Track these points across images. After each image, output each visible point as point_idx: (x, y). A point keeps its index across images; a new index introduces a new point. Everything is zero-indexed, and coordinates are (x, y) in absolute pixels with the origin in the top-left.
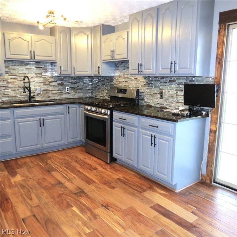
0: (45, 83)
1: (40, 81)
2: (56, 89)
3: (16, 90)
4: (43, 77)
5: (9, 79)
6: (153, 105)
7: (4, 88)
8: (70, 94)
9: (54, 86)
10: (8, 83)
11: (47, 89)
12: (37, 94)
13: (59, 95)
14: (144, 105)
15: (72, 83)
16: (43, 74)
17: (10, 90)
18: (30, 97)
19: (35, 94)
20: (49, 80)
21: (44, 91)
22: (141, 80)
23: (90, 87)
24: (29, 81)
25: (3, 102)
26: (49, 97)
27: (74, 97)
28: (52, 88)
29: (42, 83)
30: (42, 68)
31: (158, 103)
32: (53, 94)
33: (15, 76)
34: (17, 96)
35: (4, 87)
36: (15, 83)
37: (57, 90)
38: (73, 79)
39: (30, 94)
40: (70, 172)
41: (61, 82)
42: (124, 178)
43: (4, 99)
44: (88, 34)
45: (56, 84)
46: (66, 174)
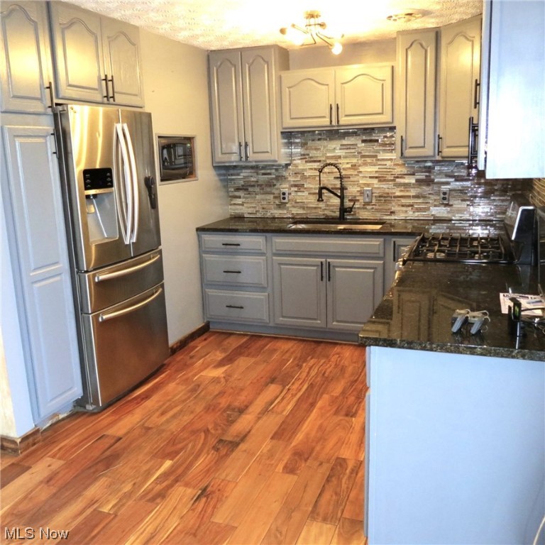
0: (383, 177)
1: (371, 172)
2: (413, 192)
4: (379, 163)
5: (305, 170)
7: (296, 189)
8: (449, 209)
9: (407, 185)
10: (304, 177)
11: (388, 194)
12: (364, 205)
13: (420, 208)
15: (457, 179)
16: (379, 158)
17: (306, 193)
18: (344, 210)
19: (356, 203)
20: (394, 172)
21: (380, 197)
24: (340, 175)
26: (392, 213)
28: (401, 191)
29: (376, 177)
30: (377, 141)
32: (403, 206)
34: (320, 206)
35: (295, 186)
37: (414, 197)
39: (342, 203)
40: (295, 399)
41: (426, 176)
42: (355, 467)
43: (295, 211)
44: (474, 37)
45: (412, 180)
46: (283, 399)
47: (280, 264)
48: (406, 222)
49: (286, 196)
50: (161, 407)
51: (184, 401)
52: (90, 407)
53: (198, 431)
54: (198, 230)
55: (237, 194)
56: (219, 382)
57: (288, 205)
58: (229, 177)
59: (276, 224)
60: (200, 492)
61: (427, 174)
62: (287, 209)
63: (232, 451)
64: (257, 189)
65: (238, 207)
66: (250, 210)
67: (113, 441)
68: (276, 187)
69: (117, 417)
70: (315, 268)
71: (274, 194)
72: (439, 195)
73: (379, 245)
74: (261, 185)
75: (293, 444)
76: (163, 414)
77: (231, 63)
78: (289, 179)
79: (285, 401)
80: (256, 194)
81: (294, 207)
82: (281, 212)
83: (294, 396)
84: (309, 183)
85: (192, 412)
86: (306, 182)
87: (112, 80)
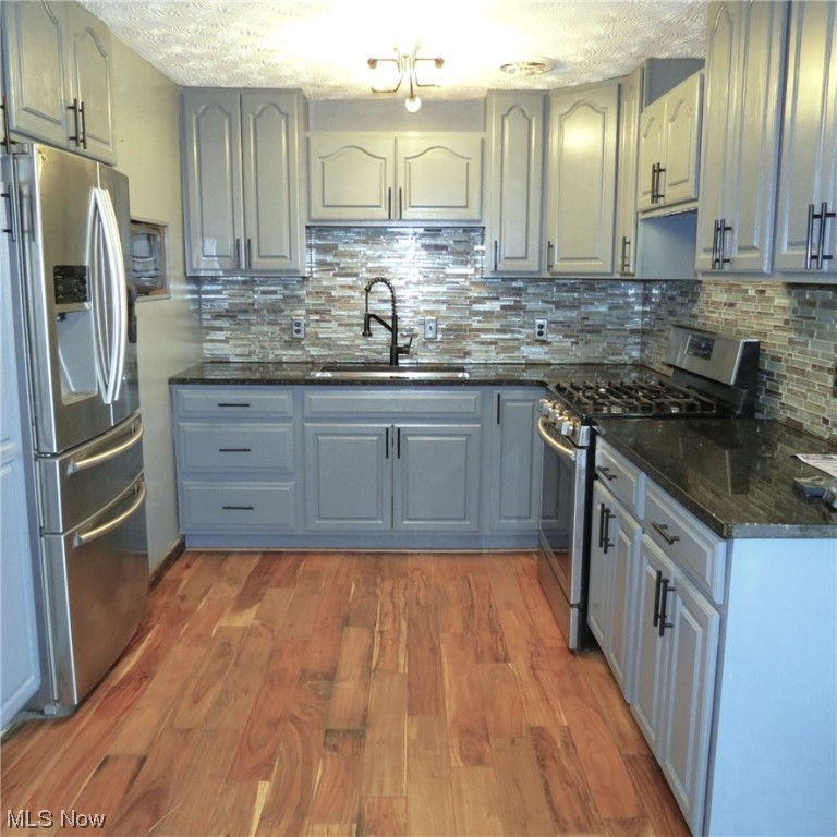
0: (453, 300)
1: (436, 293)
2: (496, 324)
3: (352, 325)
4: (448, 280)
5: (333, 288)
6: (807, 424)
7: (317, 317)
8: (546, 348)
9: (487, 315)
10: (331, 300)
11: (461, 325)
12: (425, 343)
13: (506, 348)
14: (775, 421)
15: (559, 305)
16: (448, 272)
17: (334, 325)
18: (396, 352)
19: (414, 340)
20: (470, 294)
21: (448, 330)
22: (777, 301)
23: (637, 323)
24: (393, 296)
25: (312, 363)
26: (467, 354)
27: (567, 361)
28: (479, 321)
29: (444, 302)
30: (445, 247)
31: (825, 416)
32: (482, 343)
33: (354, 279)
35: (317, 312)
36: (352, 301)
37: (498, 331)
38: (567, 291)
39: (394, 339)
40: (403, 645)
41: (516, 301)
42: (564, 737)
43: (314, 351)
44: (606, 108)
45: (495, 306)
46: (383, 648)
47: (316, 434)
48: (486, 368)
49: (302, 328)
50: (184, 689)
51: (219, 673)
52: (51, 710)
53: (279, 720)
54: (172, 381)
55: (217, 323)
56: (259, 635)
57: (303, 343)
58: (203, 296)
59: (284, 373)
60: (355, 827)
61: (517, 298)
62: (303, 348)
63: (361, 745)
64: (253, 318)
65: (218, 345)
66: (239, 351)
67: (133, 765)
68: (286, 313)
69: (112, 719)
70: (375, 438)
71: (281, 324)
72: (533, 328)
73: (476, 399)
74: (258, 311)
75: (450, 717)
76: (196, 701)
77: (223, 110)
78: (307, 301)
79: (389, 651)
80: (251, 324)
81: (313, 345)
82: (291, 352)
83: (396, 641)
84: (340, 309)
85: (247, 691)
86: (334, 306)
87: (82, 111)
